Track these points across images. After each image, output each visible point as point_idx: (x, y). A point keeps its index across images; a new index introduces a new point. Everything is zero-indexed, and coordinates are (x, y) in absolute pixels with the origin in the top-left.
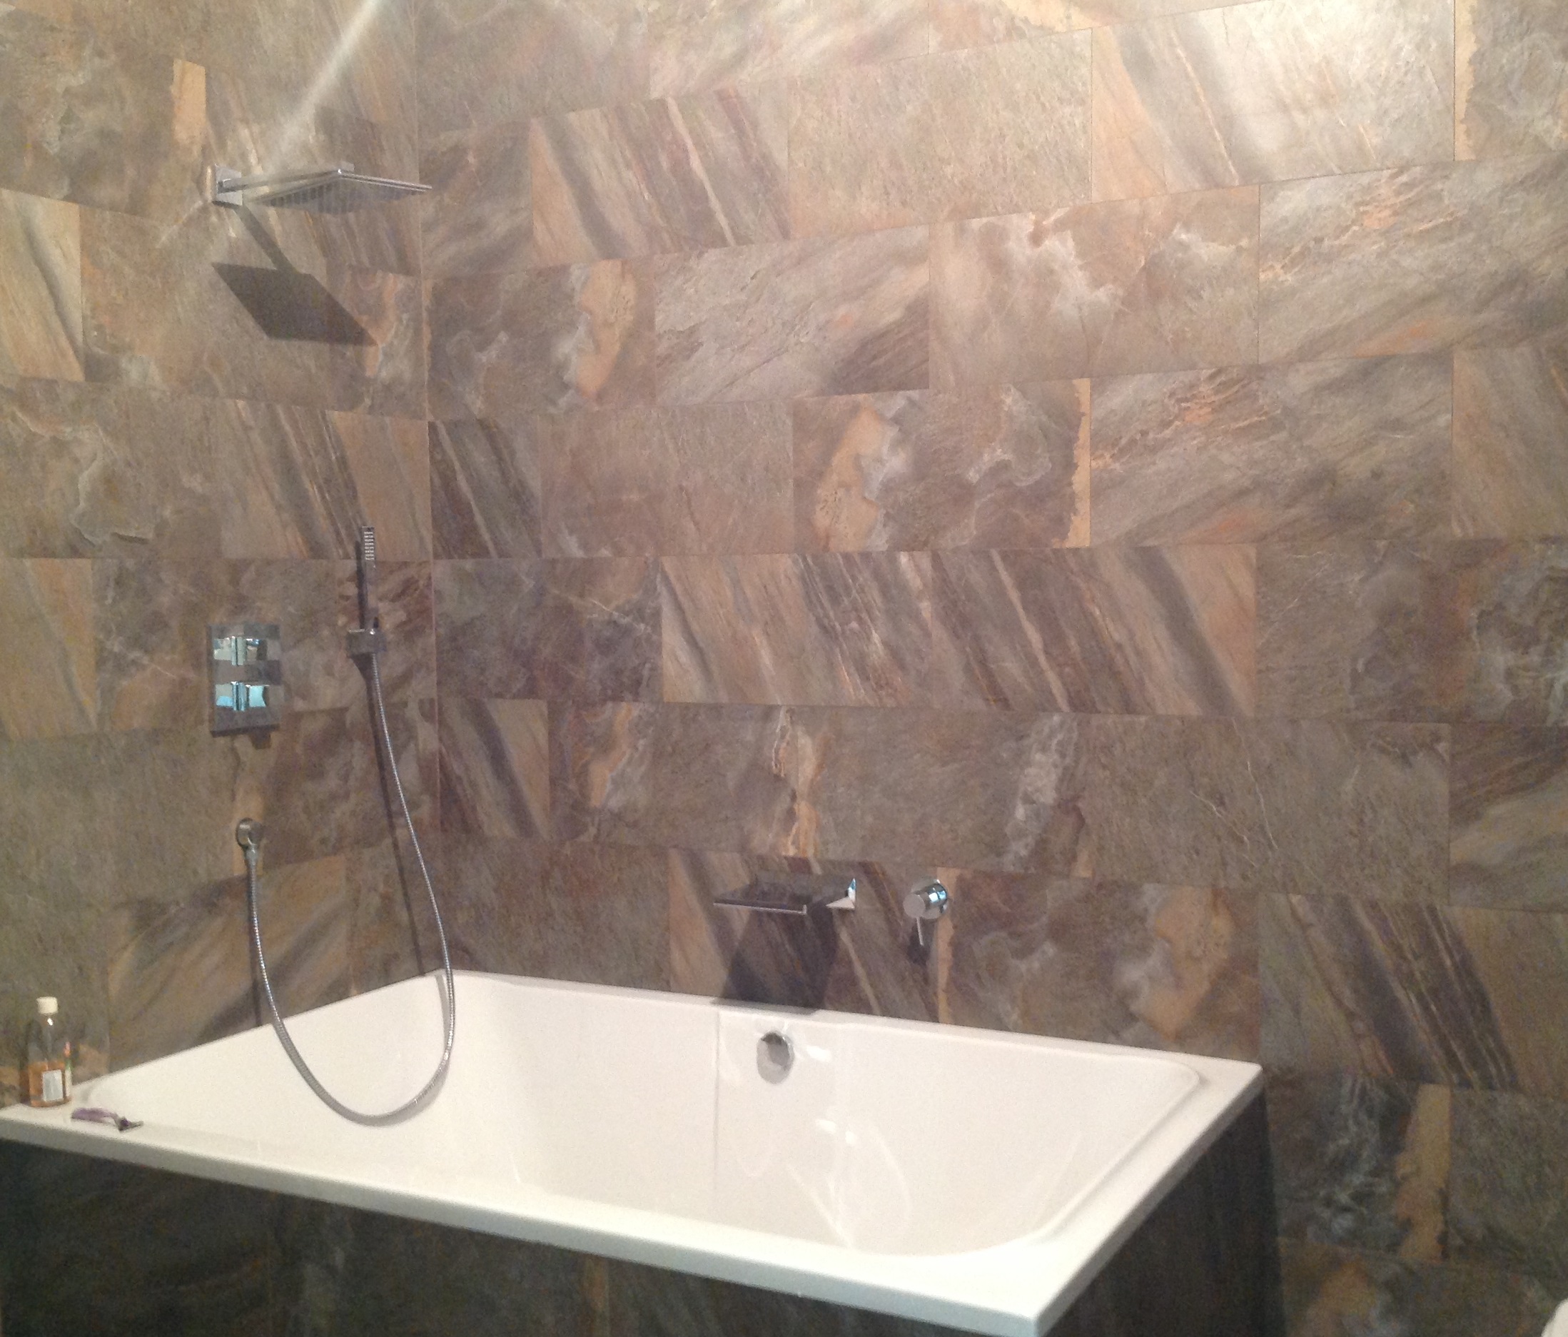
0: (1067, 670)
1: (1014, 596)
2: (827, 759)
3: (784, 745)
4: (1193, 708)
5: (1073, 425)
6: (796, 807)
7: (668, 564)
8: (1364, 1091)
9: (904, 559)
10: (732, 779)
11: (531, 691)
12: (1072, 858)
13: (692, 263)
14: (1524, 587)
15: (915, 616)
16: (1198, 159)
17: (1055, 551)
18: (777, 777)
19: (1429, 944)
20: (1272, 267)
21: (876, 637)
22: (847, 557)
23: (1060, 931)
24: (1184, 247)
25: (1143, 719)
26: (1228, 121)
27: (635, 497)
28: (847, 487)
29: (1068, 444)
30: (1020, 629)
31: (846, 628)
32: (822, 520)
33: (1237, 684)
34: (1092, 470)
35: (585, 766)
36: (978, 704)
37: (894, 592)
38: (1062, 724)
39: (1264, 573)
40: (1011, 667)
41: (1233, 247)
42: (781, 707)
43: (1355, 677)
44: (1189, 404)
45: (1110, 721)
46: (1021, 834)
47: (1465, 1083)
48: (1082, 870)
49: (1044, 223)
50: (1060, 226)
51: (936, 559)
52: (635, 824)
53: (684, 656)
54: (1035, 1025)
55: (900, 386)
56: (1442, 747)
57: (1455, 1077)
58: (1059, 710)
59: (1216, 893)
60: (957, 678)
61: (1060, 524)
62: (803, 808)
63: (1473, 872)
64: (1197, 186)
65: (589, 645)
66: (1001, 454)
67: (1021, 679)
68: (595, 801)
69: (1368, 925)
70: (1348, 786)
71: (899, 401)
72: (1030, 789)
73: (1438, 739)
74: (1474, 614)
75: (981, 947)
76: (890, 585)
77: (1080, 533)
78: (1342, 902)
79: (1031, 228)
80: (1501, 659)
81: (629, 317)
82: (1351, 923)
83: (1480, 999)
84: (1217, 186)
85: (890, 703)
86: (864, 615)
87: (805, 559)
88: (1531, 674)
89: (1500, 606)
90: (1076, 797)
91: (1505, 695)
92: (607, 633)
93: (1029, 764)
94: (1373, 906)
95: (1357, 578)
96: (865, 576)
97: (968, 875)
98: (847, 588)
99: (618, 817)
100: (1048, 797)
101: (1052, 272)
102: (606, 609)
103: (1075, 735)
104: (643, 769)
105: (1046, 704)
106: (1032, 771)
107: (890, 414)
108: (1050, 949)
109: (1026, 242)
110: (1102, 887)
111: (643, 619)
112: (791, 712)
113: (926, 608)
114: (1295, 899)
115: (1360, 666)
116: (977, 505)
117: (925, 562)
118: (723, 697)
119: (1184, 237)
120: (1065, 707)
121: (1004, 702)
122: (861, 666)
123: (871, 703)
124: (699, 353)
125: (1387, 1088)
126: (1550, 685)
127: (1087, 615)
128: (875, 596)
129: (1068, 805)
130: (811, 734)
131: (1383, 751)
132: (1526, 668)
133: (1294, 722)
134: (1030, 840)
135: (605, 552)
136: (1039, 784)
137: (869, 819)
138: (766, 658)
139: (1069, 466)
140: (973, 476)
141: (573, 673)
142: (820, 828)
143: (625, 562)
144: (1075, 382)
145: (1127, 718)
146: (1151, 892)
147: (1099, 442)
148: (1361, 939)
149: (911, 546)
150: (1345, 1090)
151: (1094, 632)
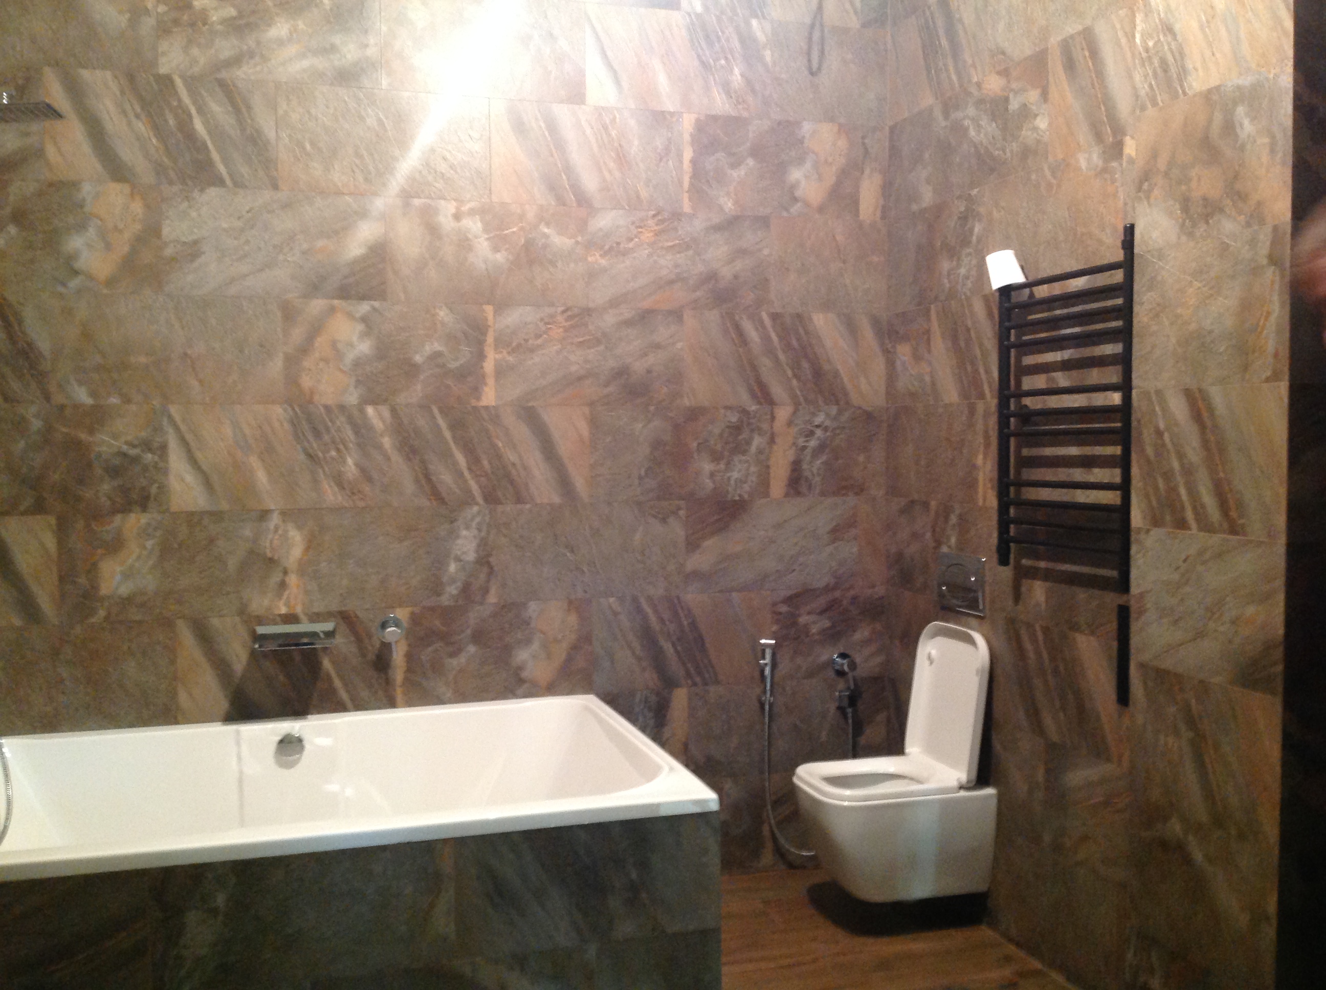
0: (482, 479)
1: (448, 434)
2: (311, 544)
3: (277, 537)
4: (557, 500)
5: (484, 334)
6: (287, 579)
7: (173, 410)
8: (646, 698)
9: (370, 410)
10: (232, 563)
11: (39, 508)
12: (486, 591)
13: (196, 194)
14: (717, 431)
15: (380, 447)
16: (552, 187)
17: (474, 407)
18: (271, 560)
19: (676, 614)
20: (594, 255)
21: (350, 461)
22: (327, 408)
23: (478, 637)
24: (546, 236)
25: (528, 506)
26: (568, 169)
27: (143, 359)
28: (326, 360)
29: (481, 343)
30: (452, 455)
31: (328, 455)
32: (306, 382)
33: (580, 484)
34: (495, 360)
35: (94, 565)
36: (424, 502)
37: (363, 431)
38: (479, 513)
39: (594, 422)
40: (446, 478)
41: (573, 240)
42: (273, 510)
43: (640, 478)
44: (550, 326)
45: (509, 508)
46: (453, 581)
47: (695, 684)
48: (492, 598)
49: (462, 209)
50: (472, 212)
51: (393, 411)
52: (143, 605)
53: (190, 478)
54: (462, 696)
55: (363, 298)
56: (682, 513)
57: (689, 682)
58: (477, 504)
59: (570, 602)
60: (409, 486)
61: (476, 391)
62: (293, 580)
63: (696, 575)
64: (553, 203)
65: (99, 471)
66: (438, 347)
67: (453, 486)
68: (105, 589)
69: (649, 610)
70: (638, 537)
71: (364, 308)
72: (459, 553)
73: (679, 508)
74: (695, 444)
75: (426, 655)
76: (361, 428)
77: (489, 397)
78: (635, 600)
79: (453, 211)
80: (707, 467)
81: (138, 226)
82: (639, 610)
83: (700, 640)
84: (564, 205)
85: (361, 504)
86: (341, 447)
87: (293, 409)
88: (720, 474)
89: (706, 441)
90: (489, 555)
91: (709, 484)
92: (117, 461)
93: (458, 537)
94: (649, 599)
95: (641, 425)
96: (341, 420)
97: (417, 610)
98: (328, 430)
99: (127, 601)
100: (471, 556)
101: (467, 239)
102: (115, 443)
103: (487, 518)
104: (151, 563)
105: (467, 500)
106: (459, 541)
107: (358, 315)
108: (472, 649)
109: (450, 218)
110: (505, 607)
111: (150, 450)
112: (284, 514)
113: (387, 442)
114: (612, 600)
115: (643, 472)
116: (422, 377)
117: (386, 412)
118: (224, 506)
119: (546, 230)
120: (480, 500)
121: (441, 500)
122: (339, 481)
123: (347, 505)
124: (202, 259)
125: (658, 694)
126: (729, 478)
127: (494, 446)
128: (349, 434)
129: (484, 561)
130: (299, 528)
131: (655, 517)
132: (719, 471)
133: (609, 504)
134: (459, 584)
135: (114, 400)
136: (465, 549)
137: (345, 582)
138: (261, 477)
139: (481, 356)
140: (418, 359)
141: (81, 493)
142: (307, 592)
143: (133, 408)
144: (484, 307)
145: (519, 506)
146: (533, 607)
147: (500, 343)
148: (645, 618)
149: (375, 401)
150: (637, 700)
151: (499, 456)
